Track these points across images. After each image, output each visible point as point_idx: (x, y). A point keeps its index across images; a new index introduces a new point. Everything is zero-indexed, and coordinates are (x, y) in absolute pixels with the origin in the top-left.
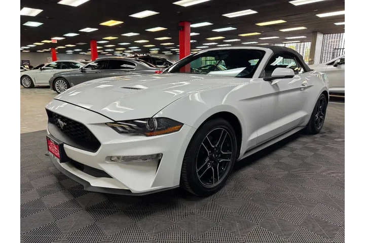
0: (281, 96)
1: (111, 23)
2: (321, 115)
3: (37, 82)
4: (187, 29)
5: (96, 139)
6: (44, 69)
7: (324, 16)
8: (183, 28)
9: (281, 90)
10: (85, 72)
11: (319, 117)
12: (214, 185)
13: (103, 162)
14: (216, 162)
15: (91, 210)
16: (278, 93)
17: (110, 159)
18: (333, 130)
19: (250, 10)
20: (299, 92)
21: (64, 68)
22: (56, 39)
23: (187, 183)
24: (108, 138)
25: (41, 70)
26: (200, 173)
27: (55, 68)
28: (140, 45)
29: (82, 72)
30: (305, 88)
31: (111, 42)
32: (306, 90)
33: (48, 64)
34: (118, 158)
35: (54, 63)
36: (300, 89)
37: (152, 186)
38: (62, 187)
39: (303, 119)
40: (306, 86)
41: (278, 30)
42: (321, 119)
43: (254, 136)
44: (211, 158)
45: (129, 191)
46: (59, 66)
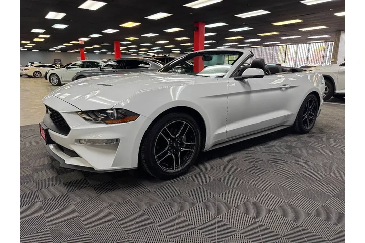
0: (253, 95)
1: (130, 25)
2: (312, 116)
3: (63, 80)
4: (202, 30)
6: (70, 68)
7: (341, 15)
8: (198, 29)
9: (253, 89)
10: (104, 71)
11: (308, 117)
12: (175, 170)
13: (74, 144)
14: (178, 151)
16: (250, 92)
17: (79, 141)
18: (325, 131)
19: (261, 10)
20: (279, 92)
21: (87, 67)
22: (82, 40)
23: (146, 166)
25: (67, 68)
26: (159, 158)
27: (80, 67)
28: (162, 46)
29: (101, 71)
30: (287, 88)
31: (133, 42)
32: (290, 90)
33: (74, 63)
34: (85, 140)
35: (79, 63)
36: (281, 88)
37: (112, 166)
38: (52, 167)
39: (287, 117)
40: (288, 86)
41: (298, 30)
42: (311, 119)
43: (222, 130)
44: (172, 147)
45: (93, 168)
46: (82, 66)
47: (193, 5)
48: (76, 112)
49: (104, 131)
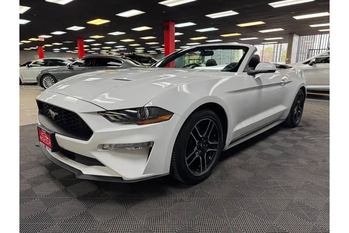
0: (264, 90)
1: (98, 22)
2: (300, 110)
3: (24, 79)
4: (172, 29)
5: (88, 127)
6: (31, 66)
7: (300, 18)
8: (168, 28)
9: (264, 84)
10: (73, 69)
11: (297, 111)
12: (202, 173)
13: (95, 150)
14: (203, 152)
15: (83, 198)
16: (261, 87)
17: (103, 147)
18: (310, 124)
19: (231, 11)
20: (279, 87)
21: (51, 65)
22: (43, 37)
23: (176, 171)
24: (100, 127)
25: (29, 67)
26: (189, 161)
27: (42, 65)
29: (69, 69)
30: (285, 83)
31: (97, 41)
32: (286, 86)
33: (35, 61)
34: (110, 146)
35: (41, 61)
36: (280, 84)
37: (144, 173)
38: (54, 178)
39: (283, 112)
40: (286, 81)
41: (258, 31)
42: (299, 113)
43: (238, 127)
44: (199, 148)
45: (121, 178)
46: (46, 63)
47: (167, 4)
48: (98, 112)
49: (135, 133)
